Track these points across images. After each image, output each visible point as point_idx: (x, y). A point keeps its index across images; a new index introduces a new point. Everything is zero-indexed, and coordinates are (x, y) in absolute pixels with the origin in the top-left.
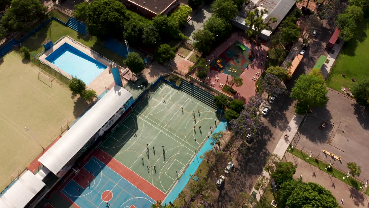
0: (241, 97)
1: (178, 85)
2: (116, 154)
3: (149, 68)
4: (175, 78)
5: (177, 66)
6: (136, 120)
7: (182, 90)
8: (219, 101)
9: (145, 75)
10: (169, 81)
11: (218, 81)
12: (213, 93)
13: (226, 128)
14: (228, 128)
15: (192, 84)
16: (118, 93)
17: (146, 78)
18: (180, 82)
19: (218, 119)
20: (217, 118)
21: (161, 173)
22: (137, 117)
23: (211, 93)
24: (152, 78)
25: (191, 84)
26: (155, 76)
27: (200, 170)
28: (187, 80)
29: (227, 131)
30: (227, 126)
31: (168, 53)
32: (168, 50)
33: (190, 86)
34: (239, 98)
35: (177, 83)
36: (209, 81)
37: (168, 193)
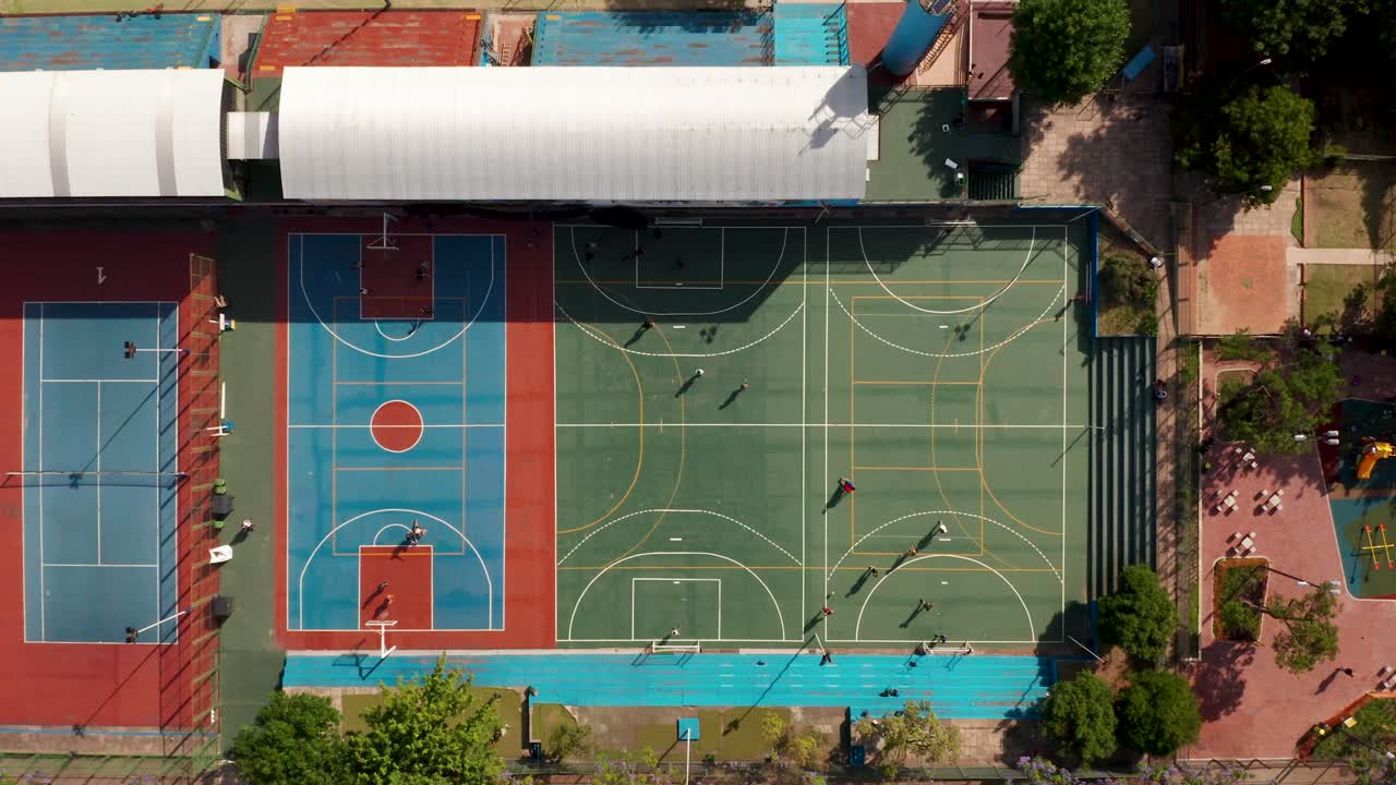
0: (1241, 677)
1: (1104, 325)
2: (580, 320)
3: (1105, 114)
4: (1132, 293)
5: (1222, 245)
6: (783, 275)
7: (1088, 362)
8: (1129, 610)
9: (1049, 125)
10: (1100, 265)
11: (1259, 511)
12: (1165, 539)
13: (1010, 714)
14: (1014, 723)
15: (1156, 401)
16: (827, 123)
17: (1035, 147)
18: (1127, 333)
19: (1041, 638)
20: (1043, 630)
21: (622, 564)
22: (798, 269)
23: (1159, 529)
24: (1056, 176)
25: (1152, 397)
26: (1082, 182)
27: (734, 725)
28: (1161, 358)
29: (997, 730)
30: (1023, 708)
31: (1255, 157)
32: (1276, 150)
33: (1138, 390)
34: (1223, 671)
35: (1113, 313)
36: (1234, 468)
37: (566, 646)
